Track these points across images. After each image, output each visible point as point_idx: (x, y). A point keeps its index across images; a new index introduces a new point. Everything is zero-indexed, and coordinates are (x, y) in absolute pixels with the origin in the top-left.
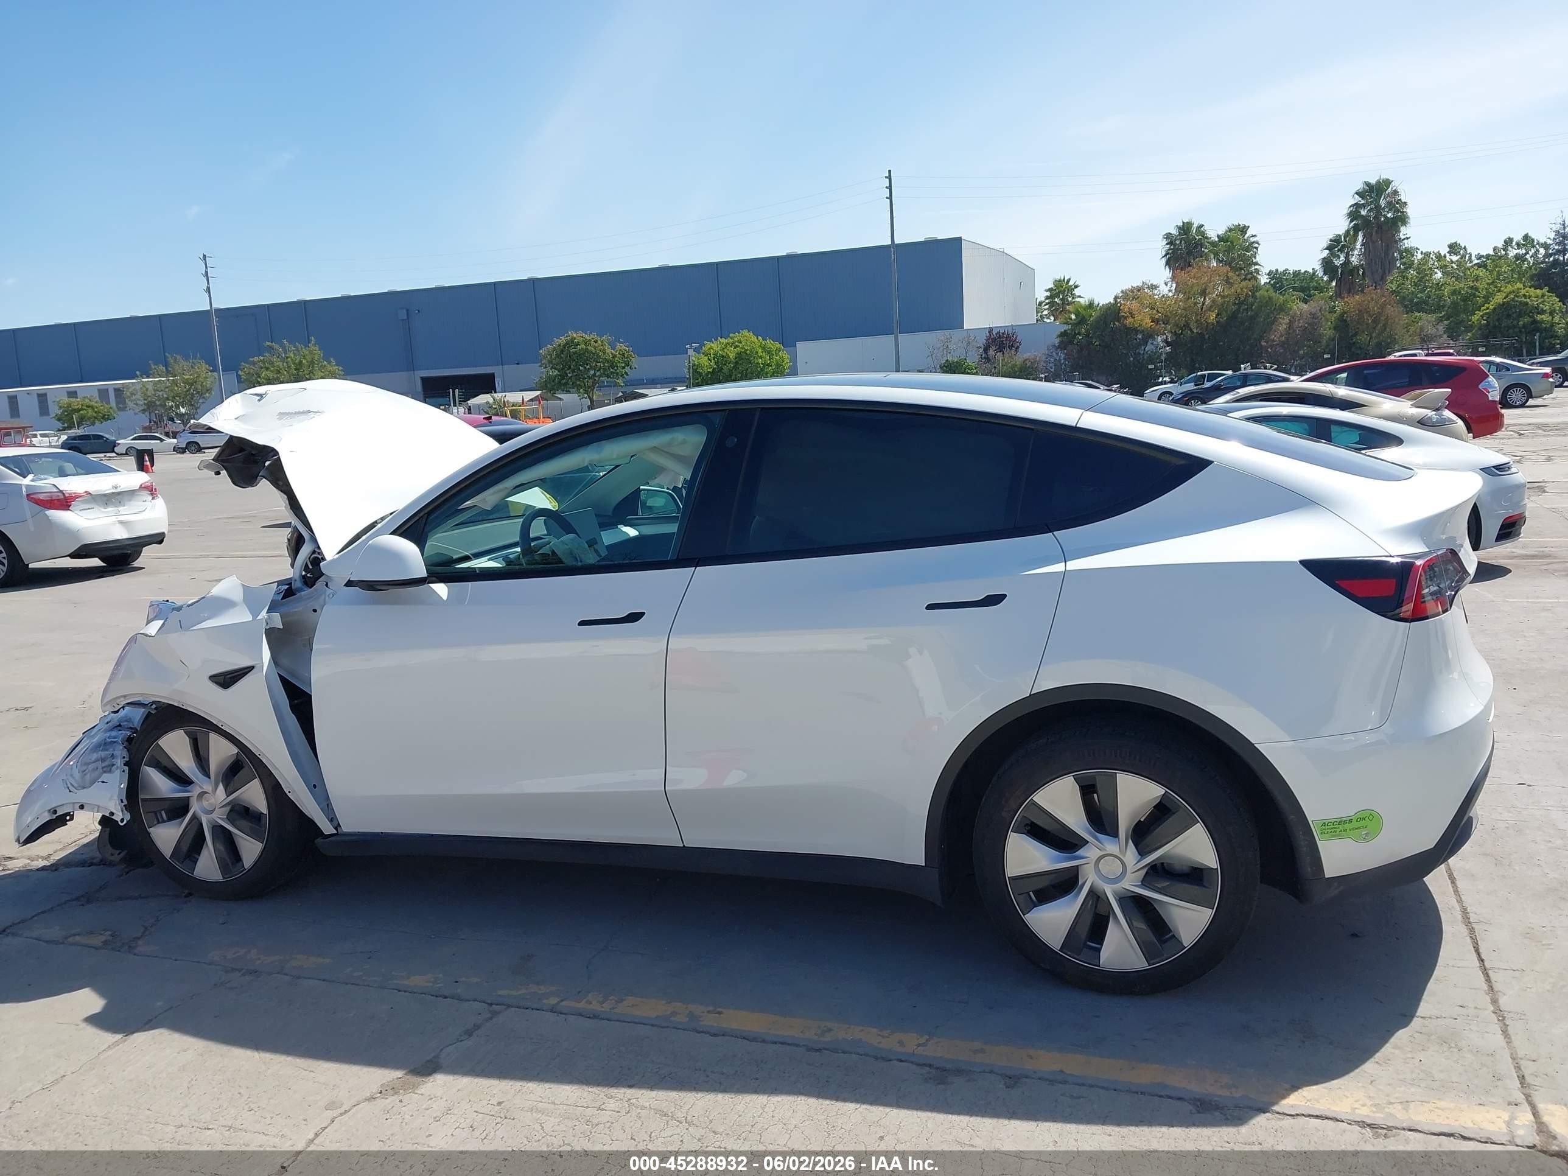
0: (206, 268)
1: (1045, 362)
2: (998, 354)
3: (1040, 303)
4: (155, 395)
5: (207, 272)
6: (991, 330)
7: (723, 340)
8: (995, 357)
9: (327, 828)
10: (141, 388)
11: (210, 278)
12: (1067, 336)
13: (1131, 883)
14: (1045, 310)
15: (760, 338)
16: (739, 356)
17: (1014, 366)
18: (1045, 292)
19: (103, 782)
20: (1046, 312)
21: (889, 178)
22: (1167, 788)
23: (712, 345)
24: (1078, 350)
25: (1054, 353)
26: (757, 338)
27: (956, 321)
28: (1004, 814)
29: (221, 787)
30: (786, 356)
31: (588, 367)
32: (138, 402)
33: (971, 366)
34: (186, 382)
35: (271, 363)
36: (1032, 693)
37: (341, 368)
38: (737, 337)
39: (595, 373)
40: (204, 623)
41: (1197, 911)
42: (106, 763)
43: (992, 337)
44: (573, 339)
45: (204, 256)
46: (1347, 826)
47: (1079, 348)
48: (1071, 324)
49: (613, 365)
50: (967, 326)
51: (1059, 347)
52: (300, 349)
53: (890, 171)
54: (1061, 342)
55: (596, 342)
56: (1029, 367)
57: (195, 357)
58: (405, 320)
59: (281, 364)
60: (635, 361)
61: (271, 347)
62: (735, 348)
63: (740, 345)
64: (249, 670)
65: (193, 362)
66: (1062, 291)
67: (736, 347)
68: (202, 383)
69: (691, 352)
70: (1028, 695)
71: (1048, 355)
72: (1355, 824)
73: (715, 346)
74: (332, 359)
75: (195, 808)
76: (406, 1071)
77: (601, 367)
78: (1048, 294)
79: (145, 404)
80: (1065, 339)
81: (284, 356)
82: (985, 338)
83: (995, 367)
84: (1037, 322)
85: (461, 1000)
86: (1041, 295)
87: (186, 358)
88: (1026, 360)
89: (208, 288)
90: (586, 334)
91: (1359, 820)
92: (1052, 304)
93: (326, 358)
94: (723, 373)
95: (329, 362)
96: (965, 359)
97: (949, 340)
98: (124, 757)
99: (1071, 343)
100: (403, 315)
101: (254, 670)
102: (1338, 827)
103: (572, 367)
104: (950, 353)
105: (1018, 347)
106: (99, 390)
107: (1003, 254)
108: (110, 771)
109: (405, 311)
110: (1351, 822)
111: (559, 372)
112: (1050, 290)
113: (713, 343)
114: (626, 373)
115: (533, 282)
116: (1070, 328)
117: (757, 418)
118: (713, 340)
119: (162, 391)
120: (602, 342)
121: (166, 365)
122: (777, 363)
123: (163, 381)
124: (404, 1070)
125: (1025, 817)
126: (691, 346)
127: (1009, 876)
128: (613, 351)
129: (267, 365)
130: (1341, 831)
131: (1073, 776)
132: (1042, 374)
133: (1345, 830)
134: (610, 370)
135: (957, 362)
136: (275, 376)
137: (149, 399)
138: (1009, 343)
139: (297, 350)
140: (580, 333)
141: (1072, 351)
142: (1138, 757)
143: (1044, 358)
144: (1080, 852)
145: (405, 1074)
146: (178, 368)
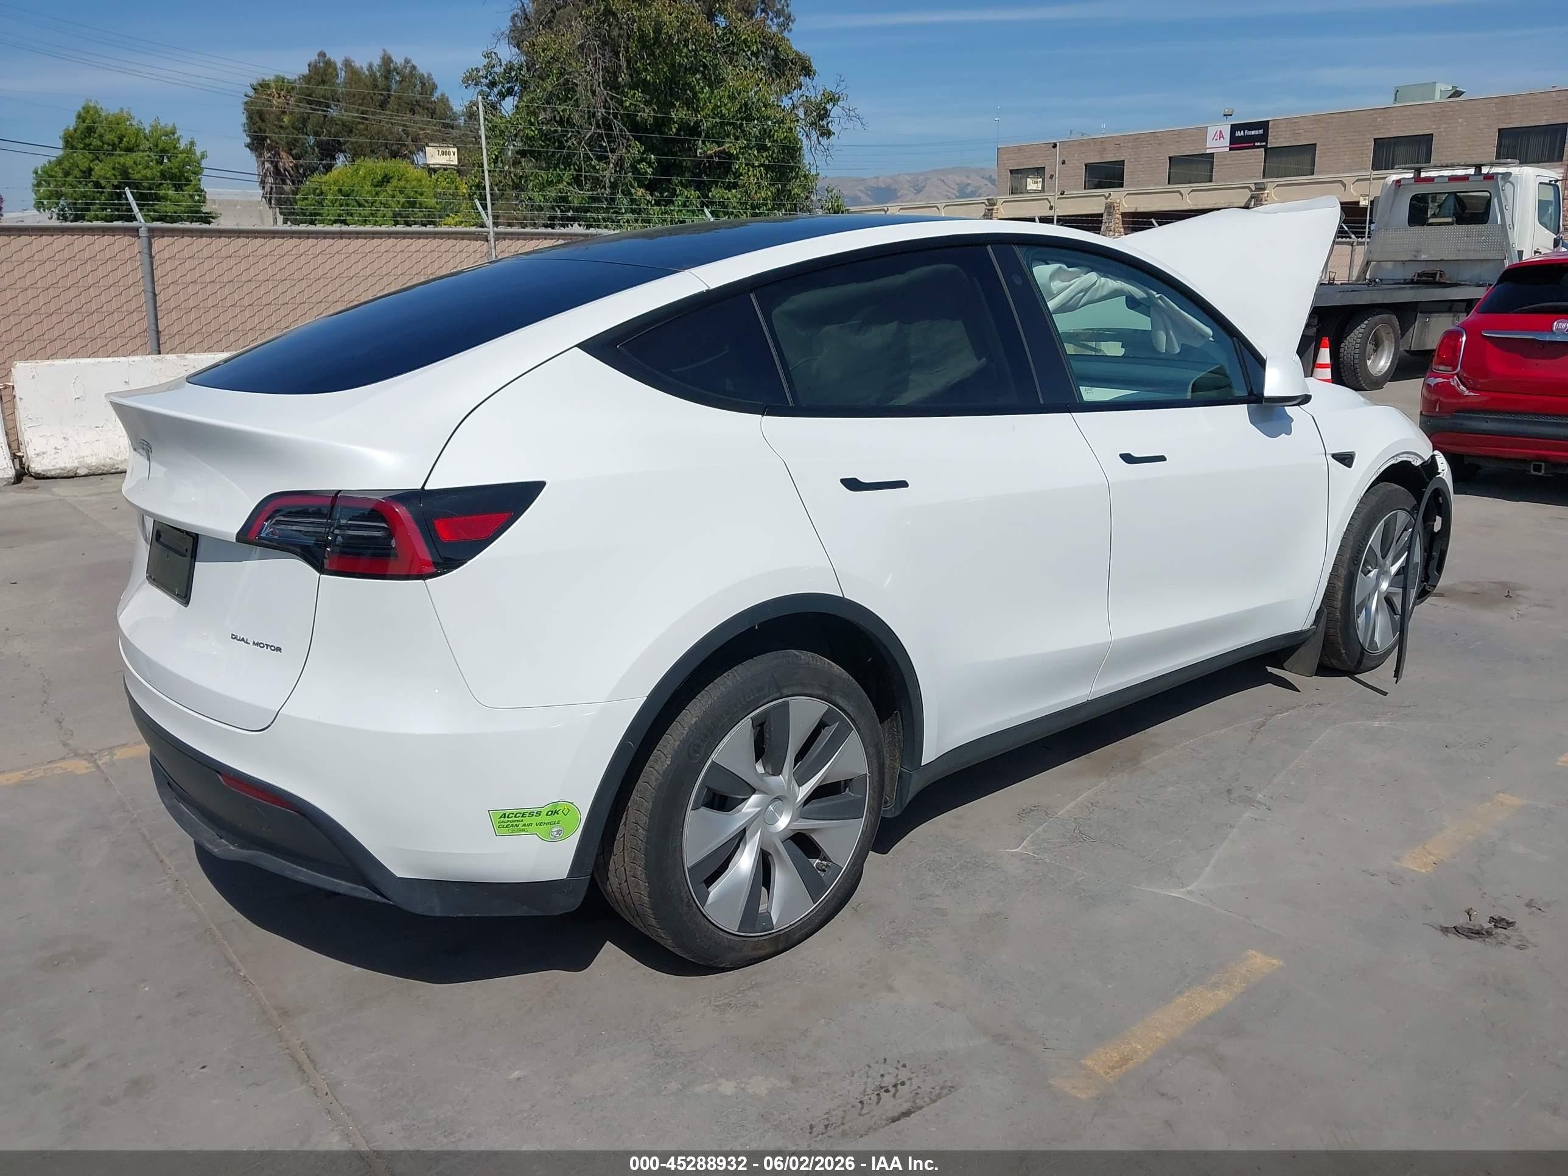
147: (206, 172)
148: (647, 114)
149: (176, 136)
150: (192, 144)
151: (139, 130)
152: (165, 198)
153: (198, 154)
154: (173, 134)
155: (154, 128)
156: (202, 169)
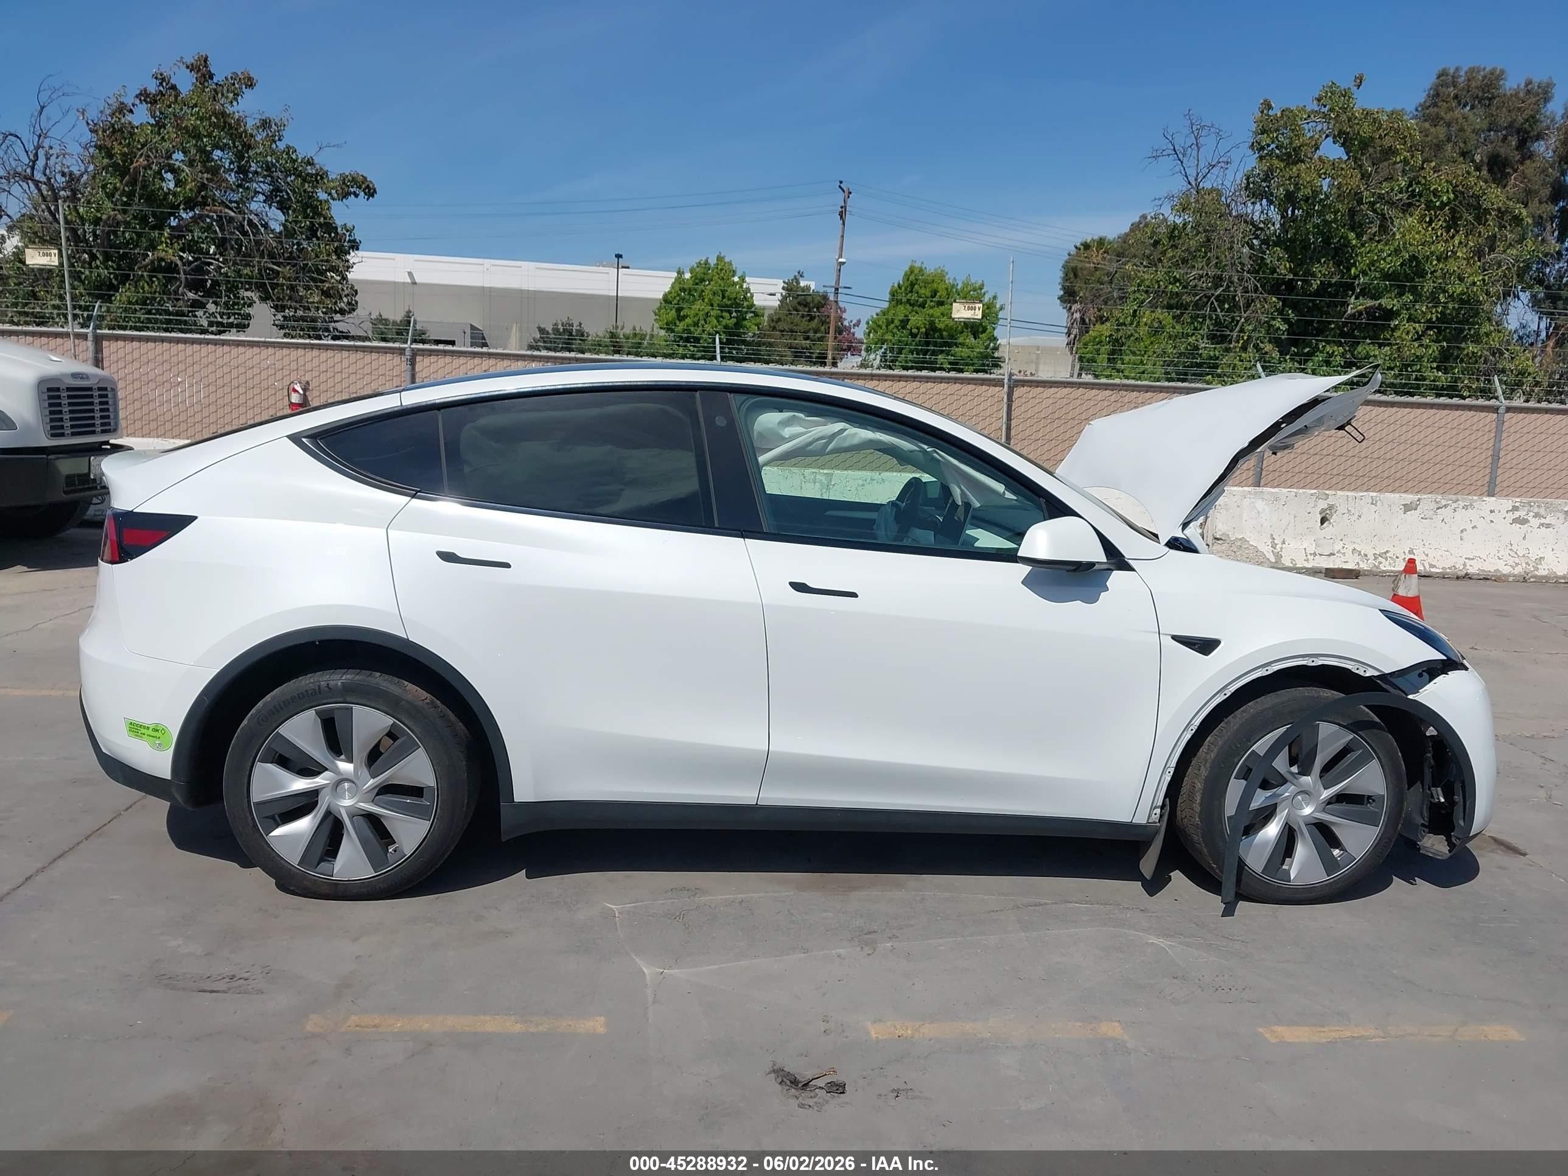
147: (1001, 322)
148: (1284, 269)
149: (983, 291)
150: (995, 297)
151: (953, 286)
152: (963, 345)
153: (998, 306)
154: (981, 289)
155: (966, 285)
156: (998, 319)
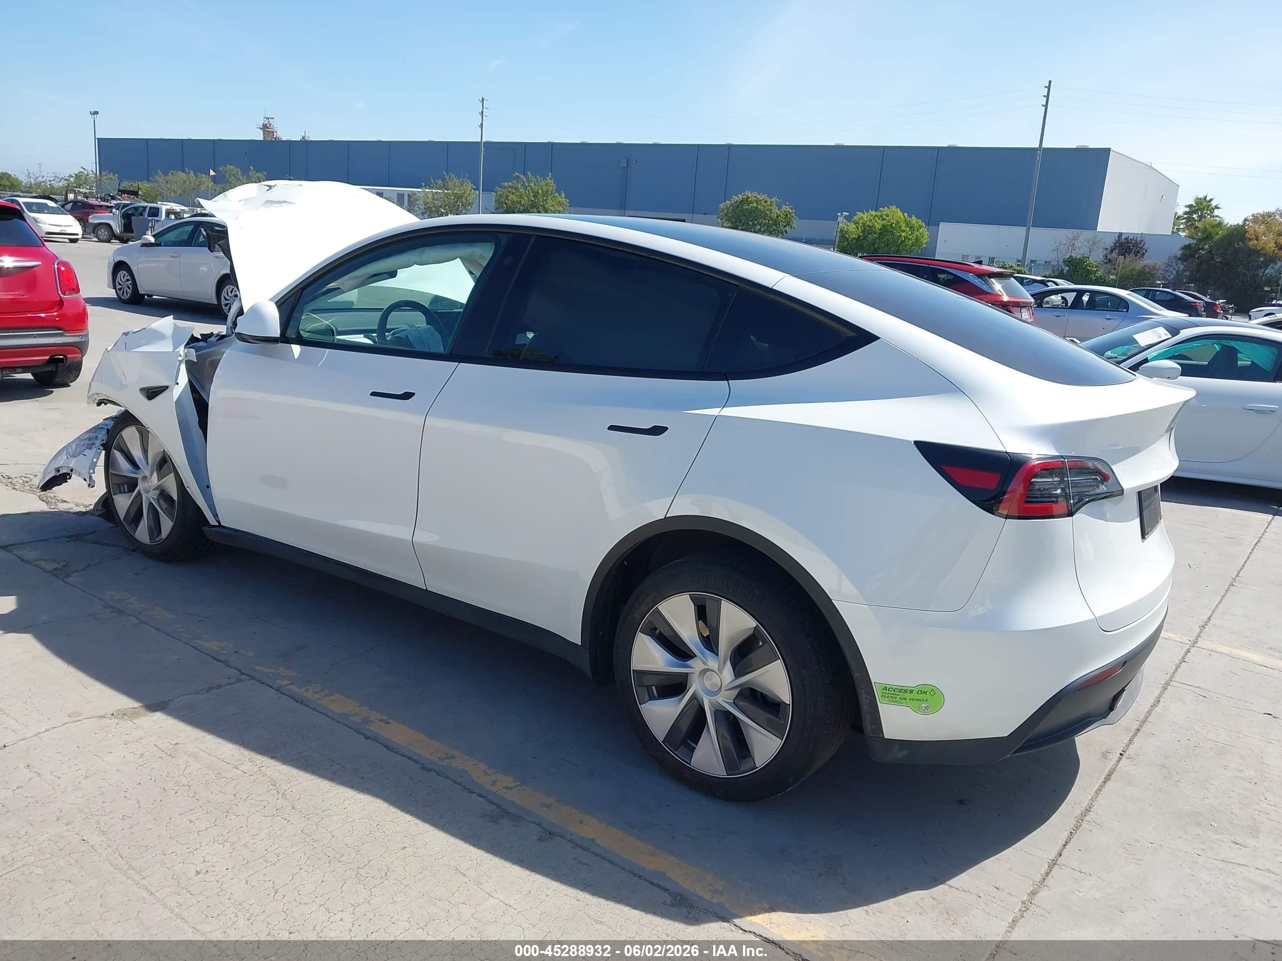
0: (483, 108)
1: (1163, 270)
2: (1120, 257)
3: (1179, 218)
4: (432, 202)
5: (482, 112)
6: (1120, 234)
7: (874, 213)
8: (1116, 259)
9: (213, 521)
10: (424, 196)
11: (484, 117)
12: (1190, 250)
13: (725, 700)
14: (1182, 223)
15: (906, 214)
16: (884, 229)
17: (1133, 269)
18: (1185, 208)
19: (84, 455)
20: (1182, 226)
21: (1049, 88)
22: (759, 623)
23: (862, 215)
24: (1198, 263)
25: (1174, 264)
26: (903, 214)
27: (1091, 222)
28: (636, 615)
29: (155, 474)
30: (926, 233)
31: (756, 223)
32: (420, 206)
33: (1092, 264)
34: (456, 195)
35: (517, 189)
36: (667, 516)
37: (568, 201)
38: (886, 211)
39: (760, 229)
40: (141, 348)
41: (770, 739)
42: (90, 442)
43: (1121, 241)
44: (748, 198)
45: (483, 99)
46: (907, 695)
47: (1199, 262)
48: (1196, 239)
49: (776, 223)
50: (1100, 228)
51: (1179, 259)
52: (539, 181)
53: (1050, 82)
54: (1183, 255)
55: (766, 202)
56: (1147, 273)
57: (464, 177)
58: (625, 167)
59: (523, 190)
60: (796, 222)
61: (518, 177)
62: (882, 220)
63: (887, 218)
64: (164, 388)
65: (463, 181)
66: (1202, 207)
67: (884, 219)
68: (467, 198)
69: (840, 219)
70: (663, 518)
71: (1167, 264)
72: (915, 695)
73: (864, 217)
74: (562, 192)
75: (141, 486)
76: (143, 704)
77: (766, 223)
78: (1187, 210)
79: (425, 208)
80: (1188, 252)
81: (527, 184)
82: (1114, 241)
83: (1115, 269)
84: (1172, 234)
85: (227, 666)
86: (1181, 210)
87: (459, 177)
88: (1145, 266)
89: (482, 124)
90: (759, 194)
91: (920, 692)
92: (1189, 219)
93: (558, 191)
94: (867, 241)
95: (560, 194)
96: (1088, 258)
97: (1075, 238)
98: (103, 440)
99: (1192, 256)
100: (624, 163)
101: (169, 389)
102: (899, 694)
103: (743, 221)
104: (1075, 250)
105: (1143, 254)
106: (398, 194)
107: (1150, 168)
108: (90, 448)
109: (626, 160)
110: (912, 692)
111: (732, 224)
112: (1190, 206)
113: (864, 214)
114: (786, 231)
115: (730, 147)
116: (1195, 242)
117: (531, 243)
118: (865, 211)
119: (438, 200)
120: (771, 203)
121: (443, 180)
122: (917, 238)
123: (440, 193)
124: (143, 703)
125: (651, 622)
126: (842, 214)
127: (634, 669)
128: (778, 212)
129: (514, 191)
130: (901, 698)
131: (689, 594)
132: (1159, 280)
133: (905, 699)
134: (773, 227)
135: (1079, 259)
136: (519, 200)
137: (428, 205)
138: (1136, 249)
139: (537, 181)
140: (755, 194)
141: (1192, 263)
142: (739, 590)
143: (1163, 267)
144: (690, 662)
145: (140, 707)
146: (451, 184)
